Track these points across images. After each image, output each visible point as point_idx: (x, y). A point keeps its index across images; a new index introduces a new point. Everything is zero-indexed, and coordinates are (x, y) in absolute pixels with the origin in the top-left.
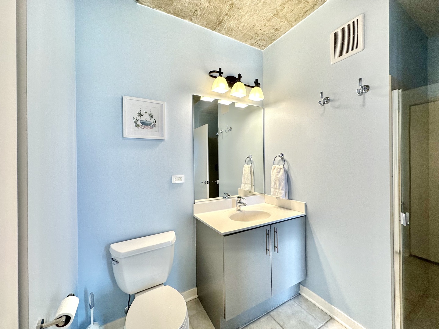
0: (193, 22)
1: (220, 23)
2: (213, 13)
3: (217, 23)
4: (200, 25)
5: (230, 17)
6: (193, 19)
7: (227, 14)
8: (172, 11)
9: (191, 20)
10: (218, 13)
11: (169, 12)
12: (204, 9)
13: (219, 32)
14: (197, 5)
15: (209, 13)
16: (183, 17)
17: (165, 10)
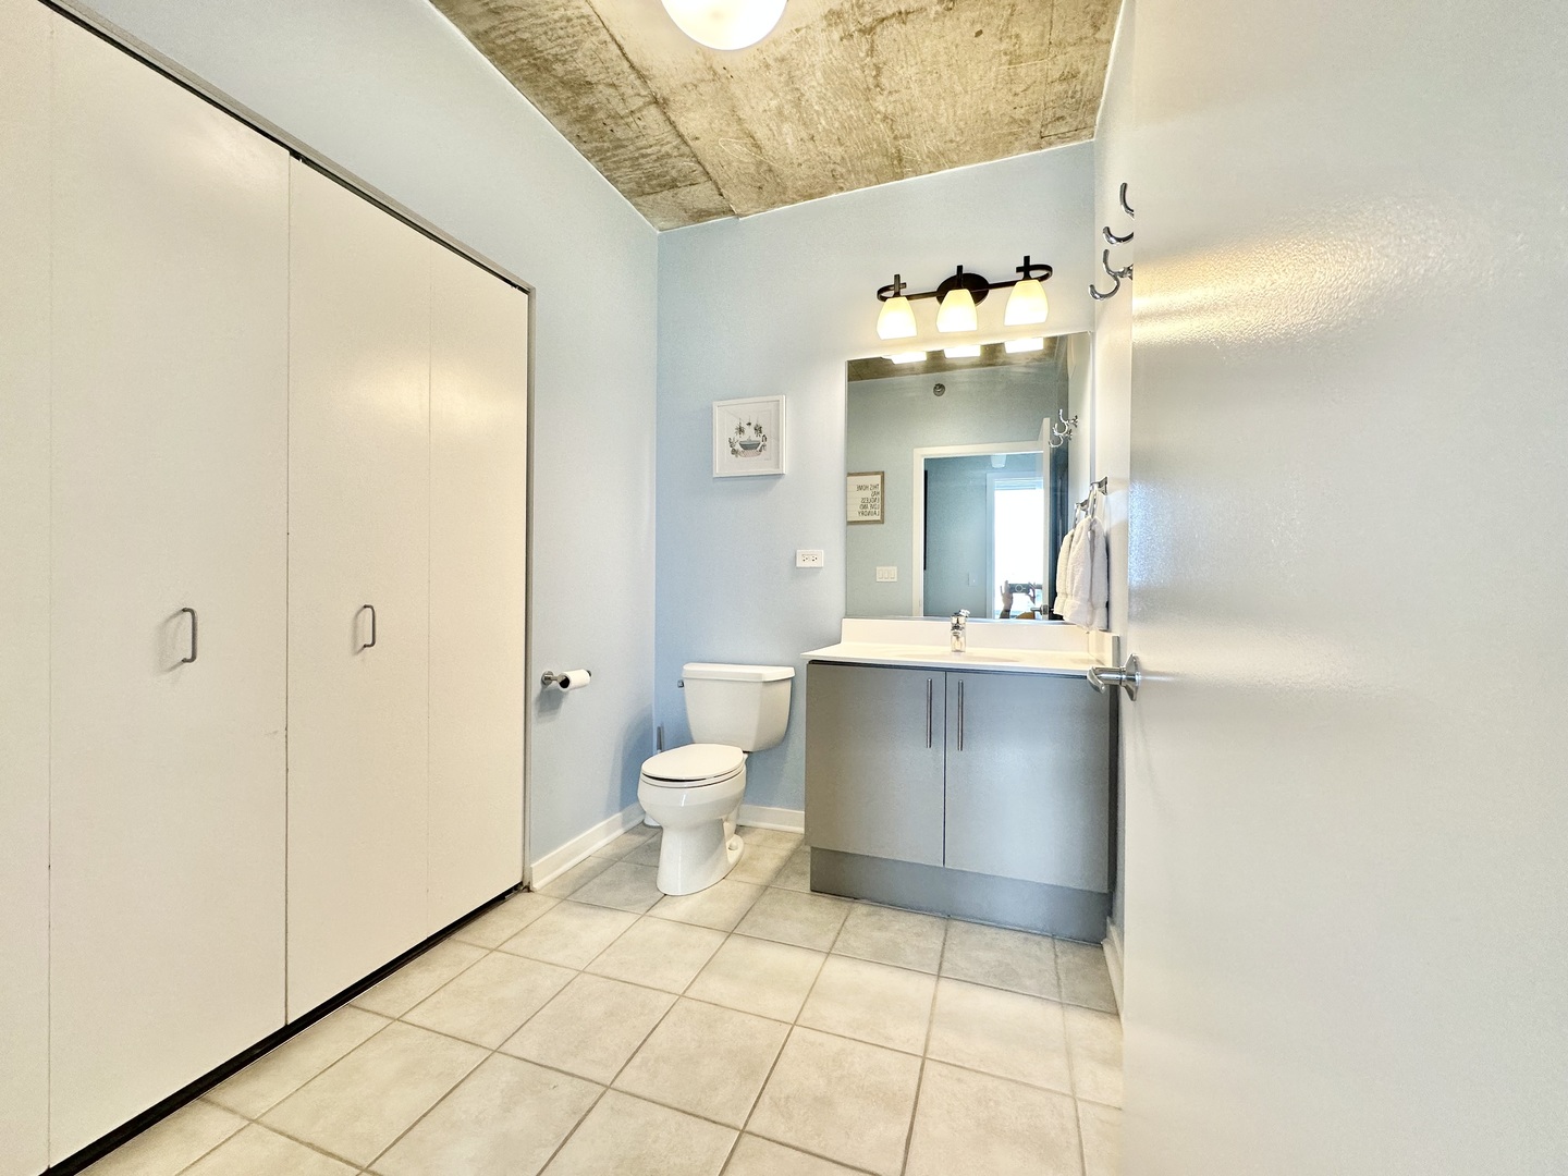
0: (848, 190)
1: (901, 160)
2: (867, 153)
3: (895, 162)
4: (866, 186)
5: (909, 137)
6: (842, 185)
7: (895, 138)
8: (795, 196)
9: (841, 189)
10: (875, 147)
11: (794, 201)
12: (843, 158)
13: (916, 173)
14: (827, 163)
15: (858, 158)
16: (822, 194)
17: (785, 203)
